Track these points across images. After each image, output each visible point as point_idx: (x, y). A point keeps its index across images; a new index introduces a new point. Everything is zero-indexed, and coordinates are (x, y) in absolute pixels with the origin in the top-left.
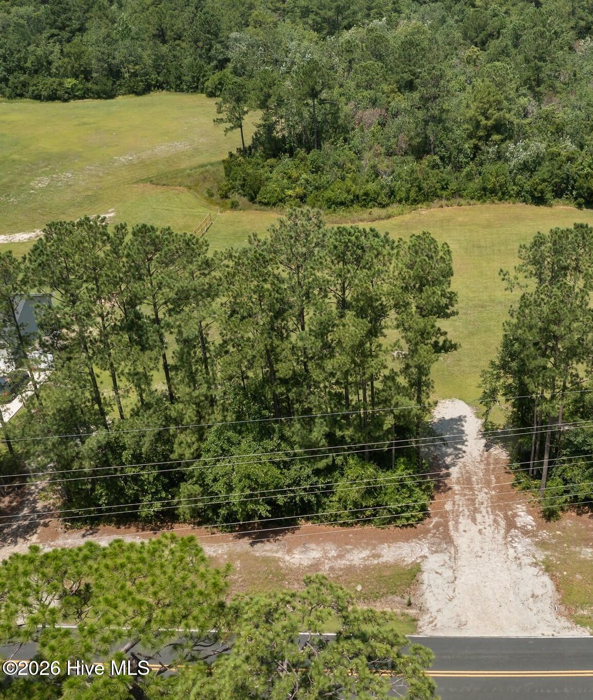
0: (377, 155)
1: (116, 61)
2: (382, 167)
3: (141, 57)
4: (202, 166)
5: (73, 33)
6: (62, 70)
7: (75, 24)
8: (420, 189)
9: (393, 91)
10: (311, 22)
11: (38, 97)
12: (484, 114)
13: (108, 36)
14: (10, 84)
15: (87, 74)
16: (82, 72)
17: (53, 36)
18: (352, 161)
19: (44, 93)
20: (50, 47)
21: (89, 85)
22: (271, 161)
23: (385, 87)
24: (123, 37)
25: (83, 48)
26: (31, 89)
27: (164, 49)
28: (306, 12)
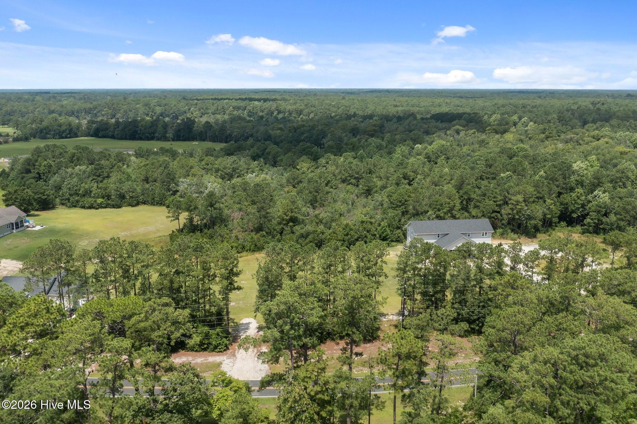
0: (239, 231)
1: (123, 191)
2: (240, 237)
3: (136, 189)
4: (160, 237)
5: (104, 178)
6: (97, 195)
7: (105, 174)
8: (256, 245)
9: (249, 205)
10: (219, 175)
11: (83, 207)
12: (285, 214)
13: (120, 179)
14: (71, 201)
15: (109, 197)
16: (107, 196)
17: (94, 179)
18: (227, 234)
19: (87, 205)
20: (92, 185)
21: (109, 202)
22: (191, 234)
23: (246, 203)
24: (128, 180)
25: (108, 185)
26: (80, 203)
27: (147, 186)
28: (217, 170)
